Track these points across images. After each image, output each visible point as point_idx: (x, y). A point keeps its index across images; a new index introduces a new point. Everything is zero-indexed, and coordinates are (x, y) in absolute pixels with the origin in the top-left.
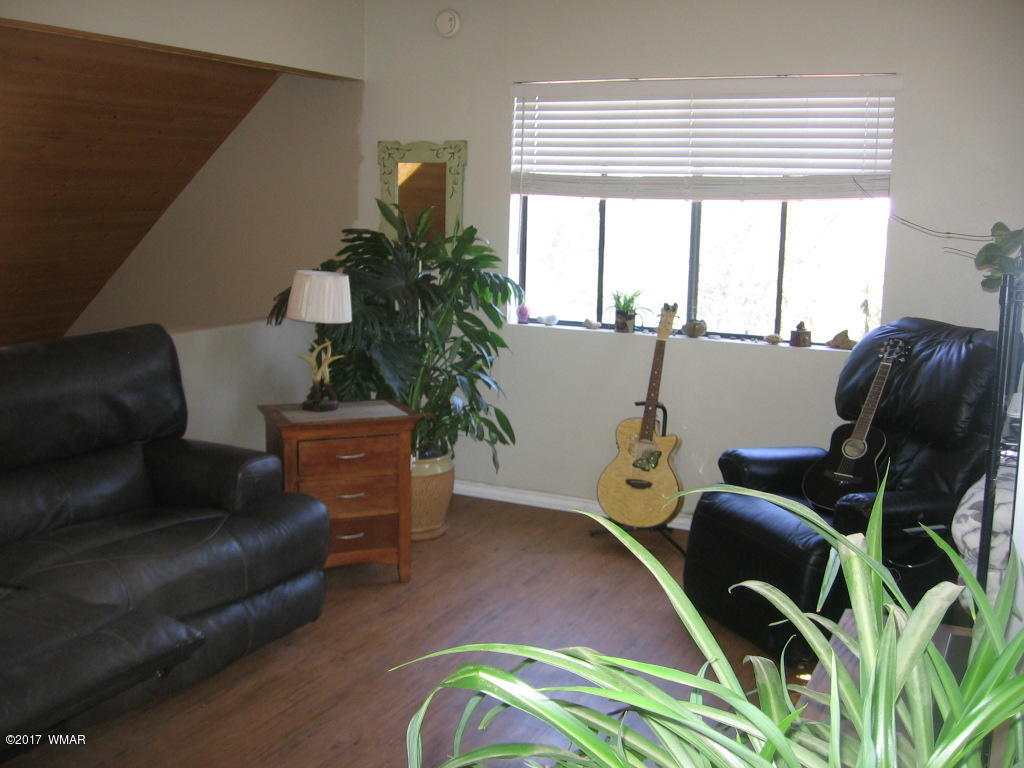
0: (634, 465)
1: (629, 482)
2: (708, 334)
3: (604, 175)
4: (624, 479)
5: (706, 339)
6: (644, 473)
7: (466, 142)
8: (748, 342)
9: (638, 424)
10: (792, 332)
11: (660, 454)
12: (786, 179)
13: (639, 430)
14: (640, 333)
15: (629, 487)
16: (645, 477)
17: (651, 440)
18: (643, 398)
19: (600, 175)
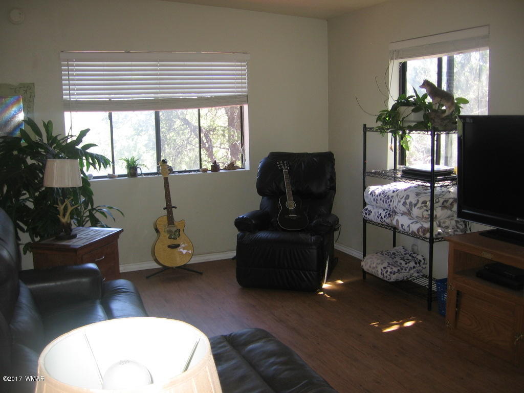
0: (169, 238)
1: (169, 247)
2: (174, 172)
3: (110, 100)
4: (166, 246)
5: (174, 174)
6: (175, 240)
7: (34, 84)
8: (193, 173)
9: (166, 218)
10: (212, 166)
11: (180, 230)
12: (199, 99)
13: (167, 221)
14: (141, 177)
15: (169, 249)
16: (176, 242)
17: (174, 224)
18: (165, 206)
19: (108, 100)
